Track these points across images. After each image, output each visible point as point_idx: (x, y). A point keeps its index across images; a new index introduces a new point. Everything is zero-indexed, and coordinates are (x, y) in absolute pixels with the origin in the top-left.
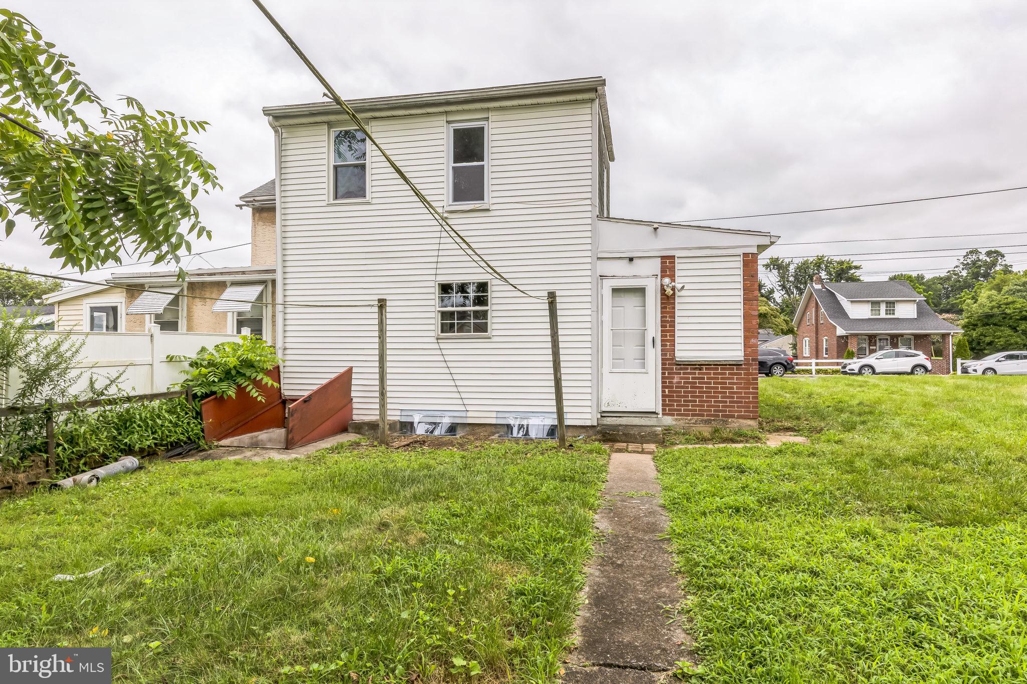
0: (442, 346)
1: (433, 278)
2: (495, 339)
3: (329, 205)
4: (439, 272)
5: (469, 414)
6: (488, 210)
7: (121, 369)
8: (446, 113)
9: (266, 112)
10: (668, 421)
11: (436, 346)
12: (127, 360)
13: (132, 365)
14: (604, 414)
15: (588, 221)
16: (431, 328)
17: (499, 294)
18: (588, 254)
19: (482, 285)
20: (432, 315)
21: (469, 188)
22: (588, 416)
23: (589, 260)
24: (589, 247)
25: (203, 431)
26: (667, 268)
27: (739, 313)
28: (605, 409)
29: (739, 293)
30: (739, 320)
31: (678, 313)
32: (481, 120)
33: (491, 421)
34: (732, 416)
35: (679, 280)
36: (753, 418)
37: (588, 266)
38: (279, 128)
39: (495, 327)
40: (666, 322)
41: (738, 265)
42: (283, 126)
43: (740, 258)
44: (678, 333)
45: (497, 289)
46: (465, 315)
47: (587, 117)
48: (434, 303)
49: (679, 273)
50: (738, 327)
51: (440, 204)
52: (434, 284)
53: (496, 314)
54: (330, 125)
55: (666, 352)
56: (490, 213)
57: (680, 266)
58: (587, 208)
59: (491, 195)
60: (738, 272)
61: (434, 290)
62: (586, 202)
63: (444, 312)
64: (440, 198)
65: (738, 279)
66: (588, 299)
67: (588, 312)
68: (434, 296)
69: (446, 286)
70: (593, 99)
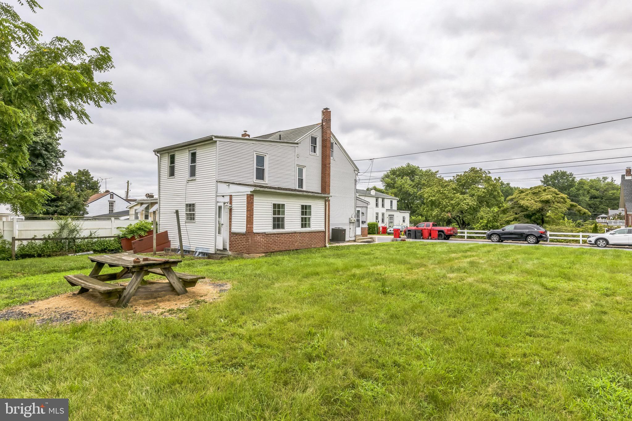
0: (187, 225)
1: (184, 202)
2: (196, 223)
3: (168, 178)
4: (186, 200)
5: (191, 248)
7: (97, 230)
8: (189, 148)
9: (154, 151)
10: (230, 253)
11: (185, 225)
12: (98, 227)
13: (99, 229)
14: (217, 250)
15: (214, 183)
16: (184, 218)
17: (197, 208)
18: (214, 194)
19: (194, 204)
20: (185, 214)
21: (193, 172)
22: (213, 250)
23: (214, 196)
24: (214, 192)
25: (121, 247)
26: (231, 199)
27: (246, 216)
28: (217, 248)
29: (246, 208)
30: (246, 218)
31: (233, 215)
32: (195, 149)
33: (194, 250)
34: (243, 253)
35: (233, 204)
36: (248, 254)
37: (214, 199)
38: (159, 155)
39: (196, 219)
40: (230, 219)
41: (246, 198)
42: (160, 154)
43: (246, 196)
44: (232, 222)
45: (196, 206)
46: (191, 214)
47: (215, 148)
48: (185, 210)
49: (233, 201)
50: (245, 220)
51: (187, 178)
52: (185, 204)
53: (196, 214)
54: (168, 153)
55: (230, 228)
56: (196, 181)
57: (233, 199)
58: (215, 179)
59: (197, 174)
60: (246, 201)
61: (185, 206)
62: (215, 177)
63: (187, 214)
64: (187, 176)
65: (246, 203)
66: (214, 210)
67: (214, 214)
68: (185, 208)
69: (187, 205)
70: (216, 142)
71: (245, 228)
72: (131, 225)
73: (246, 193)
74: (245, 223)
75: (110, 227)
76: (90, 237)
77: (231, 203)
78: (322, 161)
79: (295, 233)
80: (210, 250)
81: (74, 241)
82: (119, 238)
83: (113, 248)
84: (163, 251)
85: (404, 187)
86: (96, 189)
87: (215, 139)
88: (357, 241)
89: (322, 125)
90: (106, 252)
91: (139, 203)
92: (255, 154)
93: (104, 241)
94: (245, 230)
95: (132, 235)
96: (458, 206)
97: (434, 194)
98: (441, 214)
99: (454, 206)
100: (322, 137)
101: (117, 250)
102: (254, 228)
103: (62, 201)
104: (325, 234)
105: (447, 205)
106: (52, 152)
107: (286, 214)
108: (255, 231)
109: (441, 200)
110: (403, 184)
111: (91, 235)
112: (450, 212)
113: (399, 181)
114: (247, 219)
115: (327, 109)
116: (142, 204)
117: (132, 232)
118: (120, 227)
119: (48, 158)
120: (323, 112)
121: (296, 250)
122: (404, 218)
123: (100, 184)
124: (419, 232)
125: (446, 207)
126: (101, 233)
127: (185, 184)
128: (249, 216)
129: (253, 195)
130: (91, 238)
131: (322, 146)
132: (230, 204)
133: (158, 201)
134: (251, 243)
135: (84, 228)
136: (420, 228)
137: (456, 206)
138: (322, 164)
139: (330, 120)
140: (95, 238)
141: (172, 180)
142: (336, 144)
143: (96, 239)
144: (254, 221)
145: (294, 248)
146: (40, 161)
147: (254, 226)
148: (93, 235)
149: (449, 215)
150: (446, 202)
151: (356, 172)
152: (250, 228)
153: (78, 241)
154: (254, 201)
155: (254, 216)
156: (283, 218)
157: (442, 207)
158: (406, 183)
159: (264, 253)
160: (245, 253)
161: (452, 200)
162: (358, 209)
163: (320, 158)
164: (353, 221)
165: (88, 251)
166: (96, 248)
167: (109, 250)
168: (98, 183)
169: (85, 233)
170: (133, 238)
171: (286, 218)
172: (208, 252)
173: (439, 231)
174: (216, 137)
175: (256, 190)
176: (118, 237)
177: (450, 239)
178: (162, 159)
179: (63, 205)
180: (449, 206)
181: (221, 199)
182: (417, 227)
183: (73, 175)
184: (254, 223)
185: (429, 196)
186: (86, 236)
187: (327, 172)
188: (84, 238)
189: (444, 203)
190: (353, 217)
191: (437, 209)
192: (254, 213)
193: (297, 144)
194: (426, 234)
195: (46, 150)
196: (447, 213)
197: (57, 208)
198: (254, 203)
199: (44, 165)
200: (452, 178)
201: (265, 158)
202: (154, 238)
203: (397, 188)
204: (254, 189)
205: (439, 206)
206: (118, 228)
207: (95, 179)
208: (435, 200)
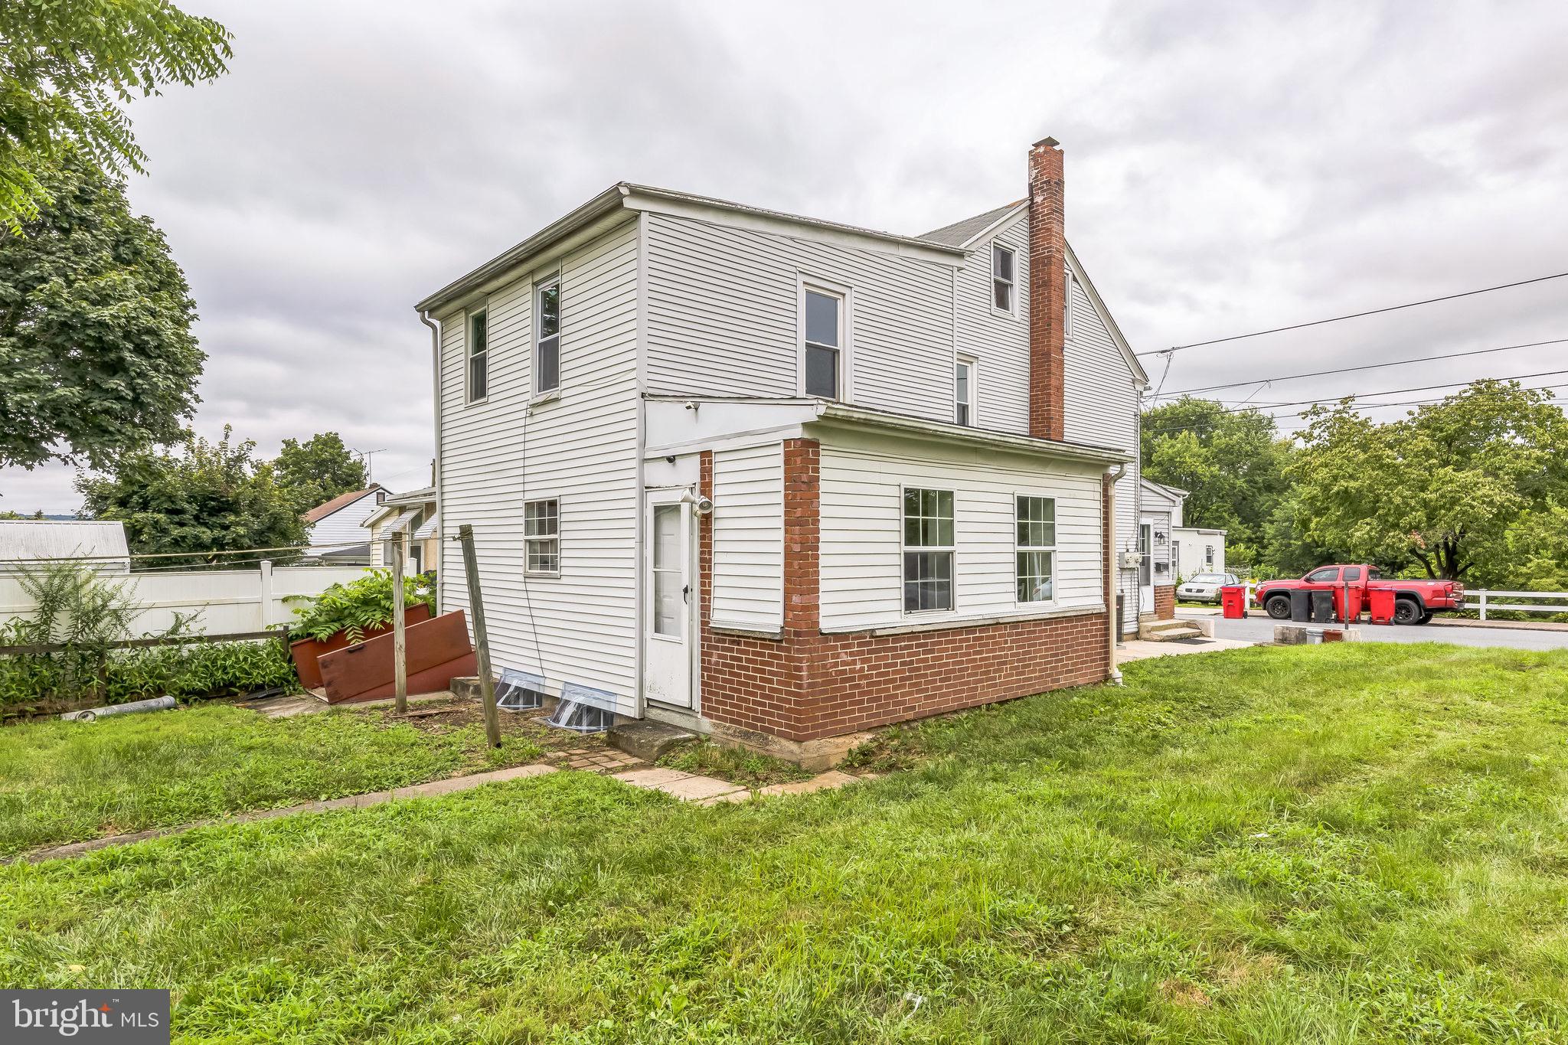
0: (530, 587)
1: (520, 496)
2: (564, 580)
3: (467, 408)
4: (528, 487)
5: (548, 683)
6: (557, 400)
7: (199, 609)
8: (532, 272)
9: (420, 308)
10: (706, 725)
11: (522, 587)
13: (208, 604)
14: (651, 703)
15: (633, 404)
16: (521, 562)
17: (564, 516)
18: (633, 454)
19: (553, 504)
20: (521, 545)
21: (549, 373)
22: (632, 703)
23: (634, 463)
24: (634, 444)
25: (295, 674)
26: (706, 472)
27: (780, 547)
28: (647, 694)
29: (780, 510)
30: (780, 560)
31: (717, 547)
32: (556, 274)
33: (558, 694)
34: (771, 731)
35: (717, 491)
36: (799, 740)
37: (633, 473)
38: (437, 323)
39: (564, 562)
40: (706, 562)
41: (780, 461)
42: (442, 319)
43: (781, 450)
44: (716, 581)
45: (564, 509)
46: (543, 544)
47: (633, 245)
48: (522, 529)
49: (717, 480)
50: (780, 572)
51: (528, 396)
52: (521, 504)
53: (564, 545)
54: (466, 309)
55: (706, 610)
56: (563, 403)
57: (717, 468)
58: (633, 384)
59: (564, 376)
60: (780, 473)
61: (522, 512)
62: (633, 374)
63: (529, 542)
64: (528, 388)
65: (780, 486)
66: (633, 523)
67: (632, 543)
68: (522, 521)
69: (529, 506)
70: (636, 216)
71: (779, 608)
72: (337, 586)
73: (779, 437)
74: (780, 584)
75: (257, 597)
76: (171, 639)
77: (706, 487)
78: (1033, 341)
79: (997, 625)
80: (619, 700)
81: (101, 655)
82: (290, 642)
83: (259, 681)
84: (448, 689)
85: (1181, 463)
86: (359, 481)
87: (630, 203)
88: (1146, 635)
89: (1030, 207)
90: (232, 696)
91: (393, 509)
92: (800, 284)
93: (229, 653)
94: (779, 621)
95: (336, 626)
96: (1449, 510)
97: (1350, 470)
98: (1381, 538)
99: (1435, 509)
100: (1032, 250)
101: (276, 686)
102: (823, 610)
103: (237, 513)
104: (1107, 623)
105: (1408, 504)
106: (160, 356)
107: (957, 537)
108: (826, 625)
109: (1381, 489)
110: (1179, 454)
111: (174, 630)
112: (1417, 528)
113: (1165, 446)
114: (787, 565)
115: (1050, 142)
116: (402, 509)
117: (338, 614)
118: (296, 598)
119: (141, 375)
120: (1034, 157)
121: (1001, 703)
122: (1209, 550)
123: (367, 469)
124: (1324, 599)
125: (1402, 514)
126: (216, 622)
127: (522, 423)
128: (797, 548)
129: (815, 444)
130: (174, 642)
131: (1032, 284)
132: (703, 493)
133: (437, 498)
134: (810, 685)
135: (146, 602)
136: (1317, 583)
137: (1442, 507)
138: (1033, 353)
139: (1060, 183)
140: (189, 641)
141: (480, 411)
142: (1075, 279)
143: (193, 647)
144: (823, 573)
145: (993, 695)
146: (117, 383)
147: (823, 598)
148: (183, 629)
149: (1417, 538)
150: (1404, 498)
151: (1139, 388)
152: (805, 608)
153: (119, 656)
154: (823, 474)
155: (823, 548)
156: (946, 560)
157: (1387, 515)
158: (1187, 448)
159: (869, 730)
160: (781, 734)
161: (1423, 489)
162: (1144, 521)
163: (1025, 330)
164: (1132, 565)
165: (160, 692)
166: (186, 680)
167: (245, 687)
168: (362, 468)
169: (154, 624)
170: (337, 639)
171: (958, 559)
172: (612, 709)
173: (1400, 595)
174: (637, 193)
175: (835, 419)
176: (287, 637)
177: (1433, 620)
178: (446, 336)
179: (238, 524)
180: (1413, 509)
181: (659, 473)
182: (1308, 580)
183: (301, 447)
184: (823, 586)
185: (1335, 478)
186: (157, 634)
187: (1054, 382)
188: (146, 643)
189: (1398, 500)
190: (1132, 548)
191: (1368, 520)
192: (823, 536)
193: (960, 255)
194: (1347, 602)
195: (140, 350)
196: (1407, 532)
197: (224, 533)
198: (823, 486)
199: (130, 395)
200: (1406, 418)
201: (840, 303)
202: (397, 646)
203: (1160, 464)
204: (822, 410)
205: (1374, 511)
206: (285, 600)
207: (354, 457)
208: (1359, 491)
